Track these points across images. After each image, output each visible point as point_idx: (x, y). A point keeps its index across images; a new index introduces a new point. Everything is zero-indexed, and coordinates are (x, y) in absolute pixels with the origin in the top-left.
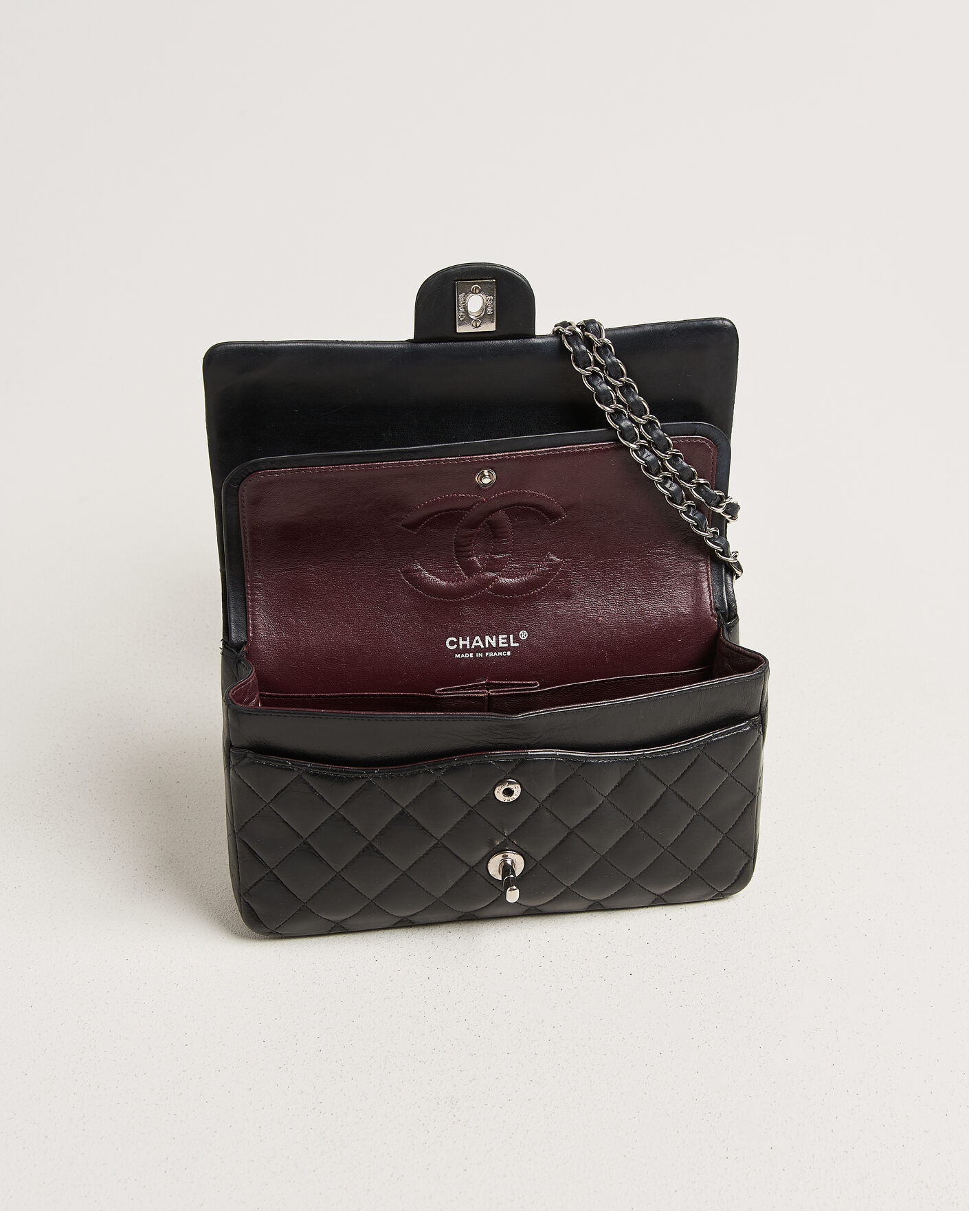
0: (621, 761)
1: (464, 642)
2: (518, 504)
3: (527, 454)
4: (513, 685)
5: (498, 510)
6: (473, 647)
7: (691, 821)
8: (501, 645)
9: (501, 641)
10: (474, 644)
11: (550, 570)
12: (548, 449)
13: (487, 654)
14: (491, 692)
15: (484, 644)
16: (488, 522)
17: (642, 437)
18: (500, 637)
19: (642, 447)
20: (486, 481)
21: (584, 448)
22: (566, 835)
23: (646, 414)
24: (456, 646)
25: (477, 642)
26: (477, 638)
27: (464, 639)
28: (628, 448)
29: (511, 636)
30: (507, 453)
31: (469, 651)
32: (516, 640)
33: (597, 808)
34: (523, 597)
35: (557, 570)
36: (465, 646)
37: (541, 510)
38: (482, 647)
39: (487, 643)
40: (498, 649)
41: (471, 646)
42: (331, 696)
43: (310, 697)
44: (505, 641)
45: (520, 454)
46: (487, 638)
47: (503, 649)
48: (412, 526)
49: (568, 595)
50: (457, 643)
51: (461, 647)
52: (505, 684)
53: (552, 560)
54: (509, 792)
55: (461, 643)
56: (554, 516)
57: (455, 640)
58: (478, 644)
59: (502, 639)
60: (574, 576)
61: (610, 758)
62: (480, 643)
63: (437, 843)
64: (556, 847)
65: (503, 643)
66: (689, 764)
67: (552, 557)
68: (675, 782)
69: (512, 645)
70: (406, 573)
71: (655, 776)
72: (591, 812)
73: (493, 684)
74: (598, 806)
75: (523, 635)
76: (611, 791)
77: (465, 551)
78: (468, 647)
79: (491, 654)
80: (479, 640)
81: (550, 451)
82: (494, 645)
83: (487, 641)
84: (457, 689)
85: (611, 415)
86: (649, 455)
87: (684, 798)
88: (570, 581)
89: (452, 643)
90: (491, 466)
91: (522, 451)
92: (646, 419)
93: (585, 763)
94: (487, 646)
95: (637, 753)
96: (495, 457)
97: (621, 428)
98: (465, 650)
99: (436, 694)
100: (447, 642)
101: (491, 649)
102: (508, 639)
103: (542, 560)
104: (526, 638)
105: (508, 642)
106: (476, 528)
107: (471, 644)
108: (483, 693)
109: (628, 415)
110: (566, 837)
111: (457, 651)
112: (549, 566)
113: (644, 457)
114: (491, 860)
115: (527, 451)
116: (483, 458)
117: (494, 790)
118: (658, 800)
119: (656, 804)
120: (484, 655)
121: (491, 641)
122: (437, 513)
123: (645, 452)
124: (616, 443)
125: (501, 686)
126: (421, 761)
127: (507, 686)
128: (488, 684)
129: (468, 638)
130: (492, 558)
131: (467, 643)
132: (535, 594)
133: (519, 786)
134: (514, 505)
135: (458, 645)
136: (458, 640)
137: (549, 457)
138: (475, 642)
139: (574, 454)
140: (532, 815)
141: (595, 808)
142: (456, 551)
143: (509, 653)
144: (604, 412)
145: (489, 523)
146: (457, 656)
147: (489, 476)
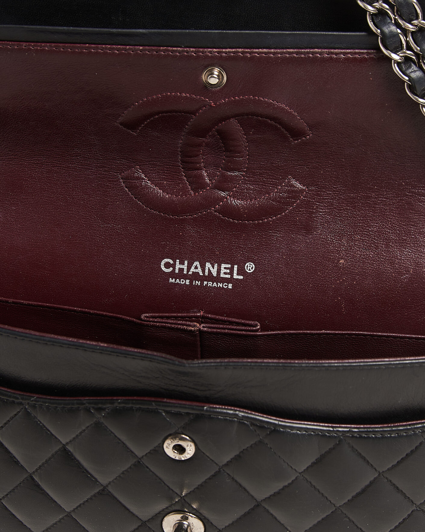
0: (322, 435)
1: (182, 266)
2: (253, 114)
3: (265, 53)
4: (231, 323)
5: (229, 118)
6: (190, 273)
7: (409, 515)
8: (222, 275)
9: (223, 270)
10: (193, 269)
11: (289, 198)
12: (291, 50)
13: (205, 283)
14: (203, 327)
15: (203, 271)
16: (217, 131)
17: (409, 48)
18: (223, 266)
19: (407, 59)
20: (214, 81)
21: (336, 54)
22: (252, 507)
23: (417, 18)
24: (171, 269)
25: (196, 268)
26: (197, 263)
27: (182, 263)
28: (390, 59)
29: (236, 266)
30: (240, 50)
31: (185, 277)
32: (241, 271)
33: (289, 484)
34: (254, 224)
35: (296, 197)
36: (181, 270)
37: (280, 124)
38: (201, 274)
39: (207, 271)
40: (218, 279)
41: (188, 271)
42: (29, 305)
43: (7, 302)
44: (228, 271)
45: (256, 52)
46: (208, 265)
47: (224, 280)
48: (132, 125)
49: (308, 229)
50: (174, 266)
51: (177, 271)
52: (222, 320)
53: (292, 186)
54: (181, 449)
55: (178, 266)
56: (297, 133)
57: (171, 262)
58: (197, 271)
59: (225, 268)
60: (317, 207)
61: (306, 430)
62: (199, 270)
63: (103, 490)
64: (240, 518)
65: (225, 273)
66: (409, 451)
67: (294, 182)
68: (388, 469)
69: (235, 276)
70: (125, 179)
71: (364, 459)
72: (281, 487)
73: (208, 318)
74: (290, 481)
75: (250, 267)
76: (308, 467)
77: (192, 163)
78: (185, 272)
79: (210, 284)
80: (199, 266)
81: (292, 53)
82: (215, 274)
83: (207, 268)
84: (168, 318)
85: (373, 16)
86: (415, 71)
87: (400, 488)
88: (313, 213)
89: (167, 265)
90: (220, 62)
91: (258, 49)
92: (416, 26)
93: (275, 430)
94: (207, 274)
95: (343, 428)
96: (226, 53)
97: (382, 32)
98: (181, 275)
99: (141, 320)
100: (163, 263)
101: (210, 277)
102: (232, 269)
103: (281, 184)
104: (252, 271)
105: (231, 273)
106: (204, 136)
107: (189, 269)
108: (195, 326)
109: (395, 19)
110: (253, 509)
111: (172, 275)
112: (288, 192)
113: (408, 72)
114: (166, 519)
115: (265, 50)
116: (210, 52)
117: (163, 444)
118: (368, 487)
119: (364, 491)
120: (202, 283)
121: (211, 269)
122: (158, 113)
123: (410, 67)
124: (377, 53)
125: (217, 321)
126: (82, 396)
127: (223, 322)
128: (203, 317)
129: (186, 262)
130: (223, 175)
131: (185, 267)
132: (268, 222)
133: (193, 444)
134: (247, 114)
135: (174, 269)
136: (175, 262)
137: (291, 60)
138: (193, 268)
139: (323, 60)
140: (210, 479)
141: (286, 484)
142: (183, 162)
143: (230, 286)
144: (365, 11)
145: (219, 132)
146: (171, 280)
147: (218, 76)
